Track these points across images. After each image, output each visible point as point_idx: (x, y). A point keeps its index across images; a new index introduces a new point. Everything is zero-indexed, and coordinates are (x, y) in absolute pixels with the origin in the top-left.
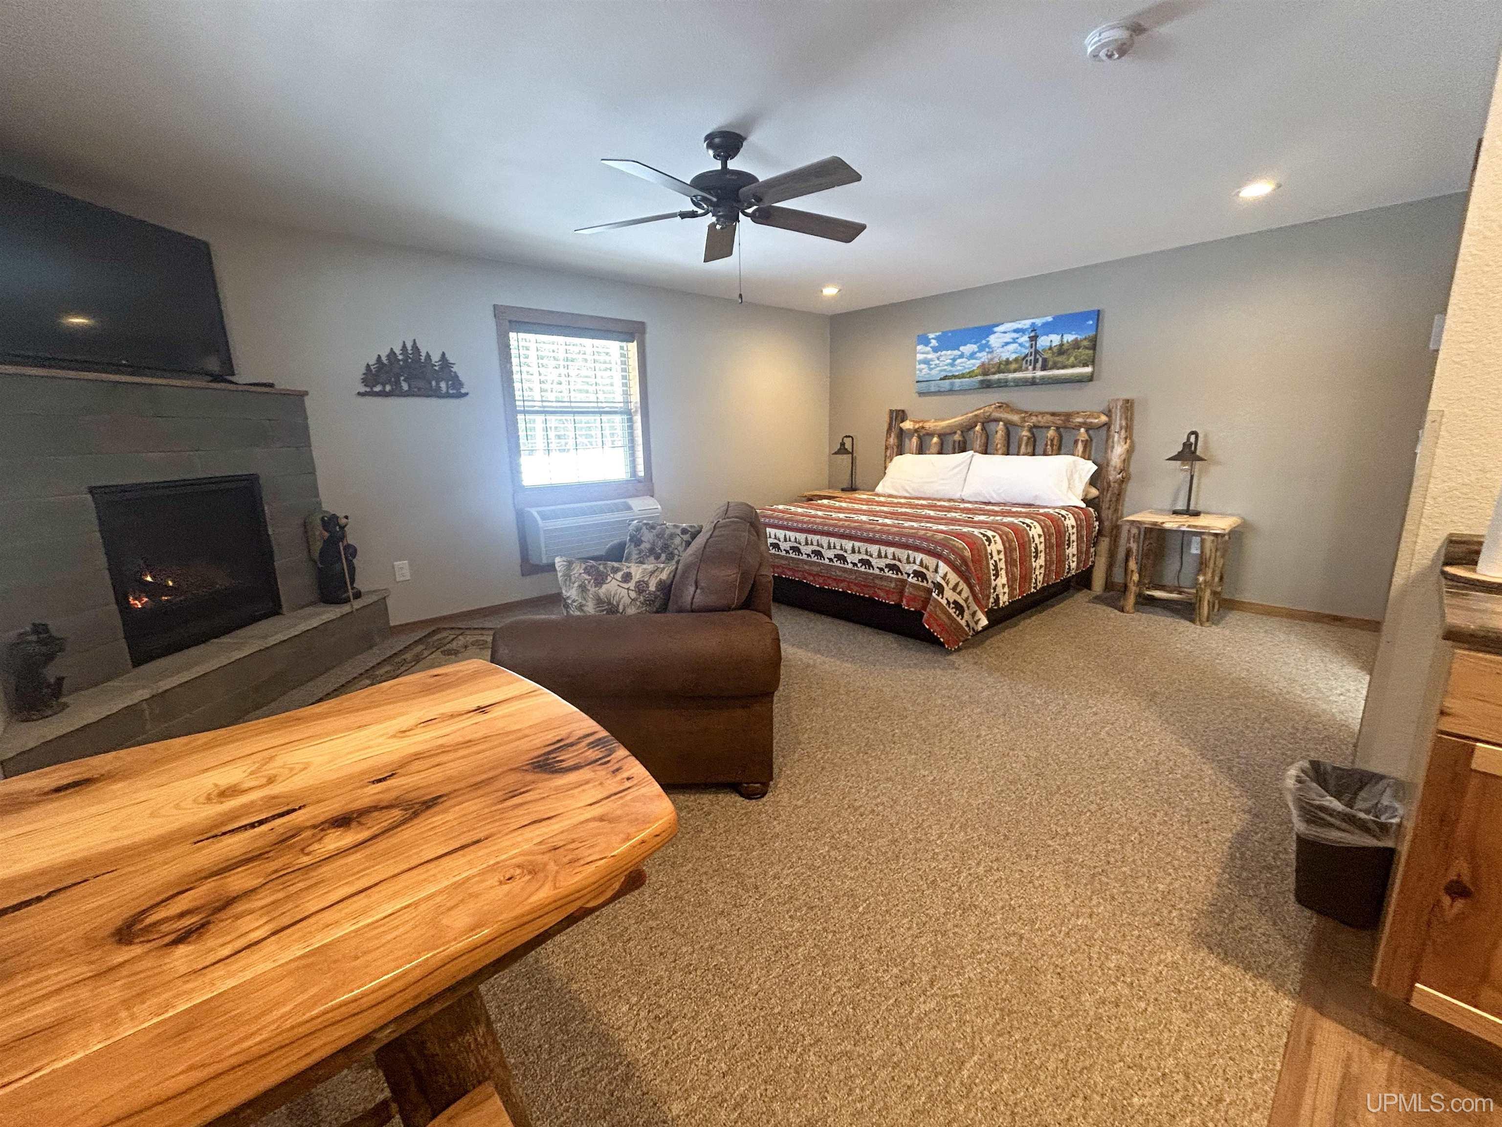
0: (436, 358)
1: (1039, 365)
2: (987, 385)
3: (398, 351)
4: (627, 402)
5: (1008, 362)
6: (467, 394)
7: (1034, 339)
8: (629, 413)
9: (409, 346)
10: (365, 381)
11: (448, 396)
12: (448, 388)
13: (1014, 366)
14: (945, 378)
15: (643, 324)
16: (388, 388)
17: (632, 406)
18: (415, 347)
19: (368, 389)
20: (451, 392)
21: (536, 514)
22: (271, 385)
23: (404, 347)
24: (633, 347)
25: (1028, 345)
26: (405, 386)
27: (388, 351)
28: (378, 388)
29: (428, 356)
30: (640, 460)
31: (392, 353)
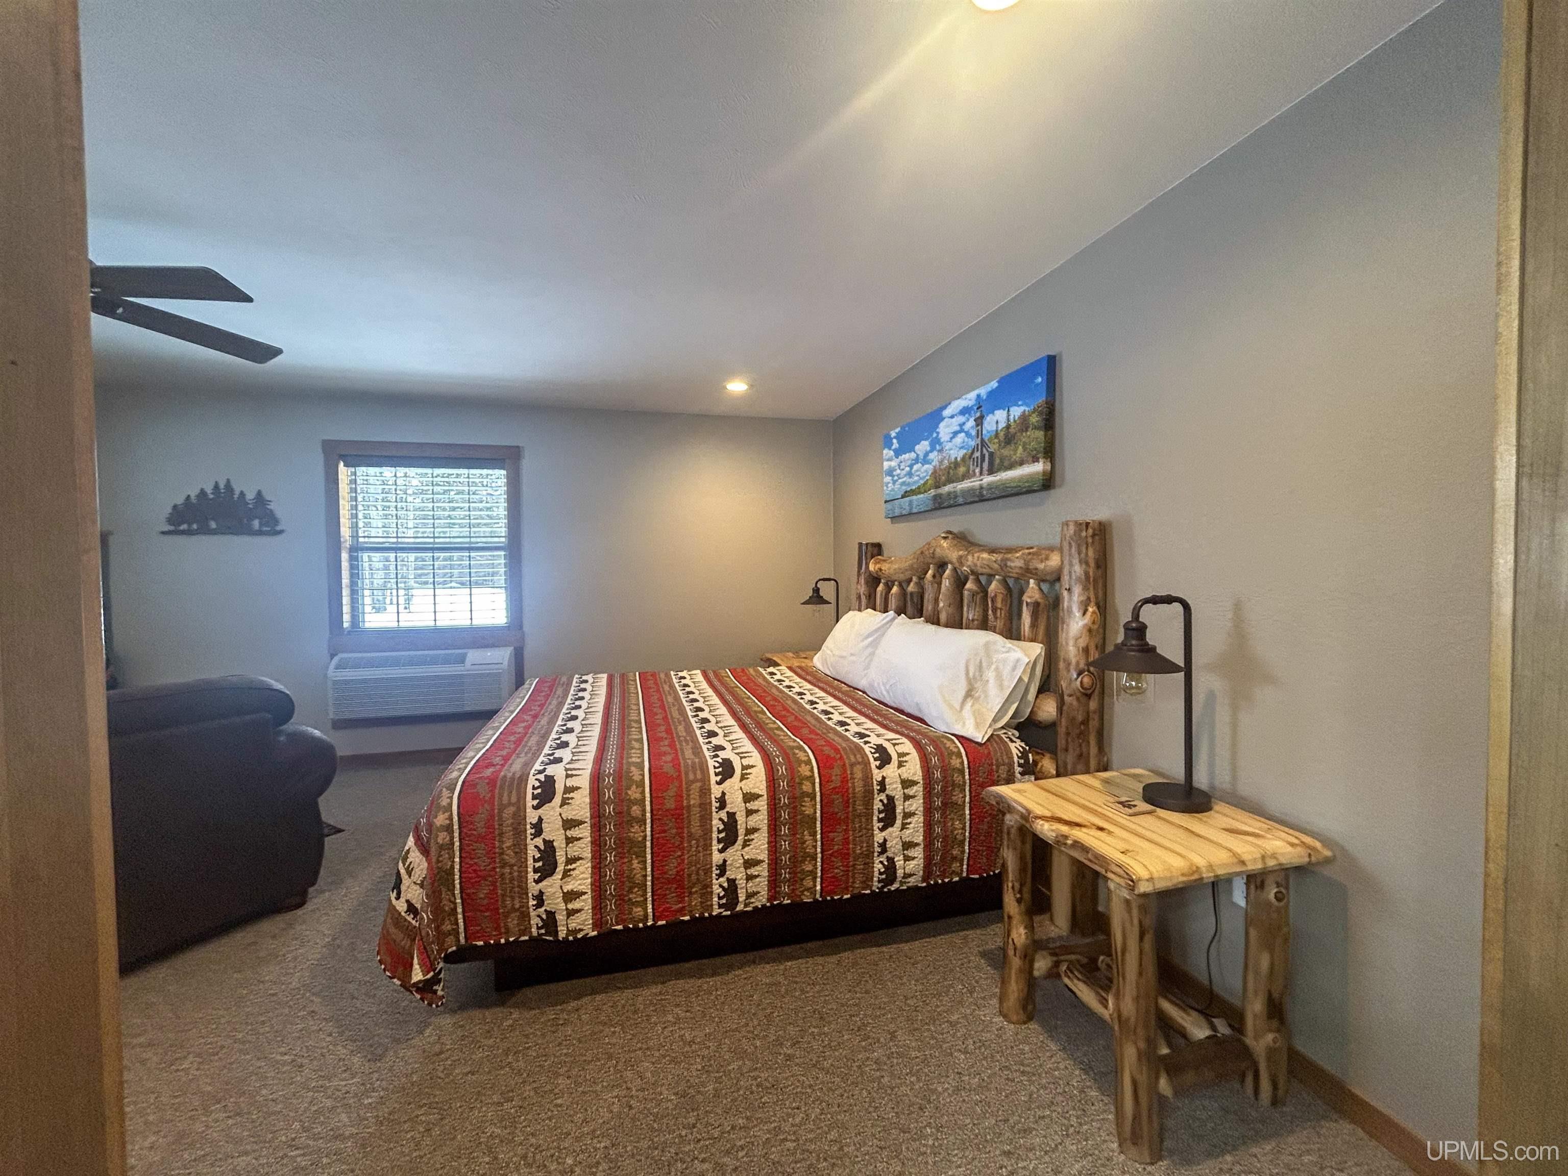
0: (250, 496)
1: (986, 465)
2: (940, 505)
3: (209, 491)
5: (956, 464)
6: (281, 532)
7: (979, 421)
9: (222, 486)
10: (170, 521)
11: (260, 533)
12: (261, 524)
13: (962, 470)
14: (906, 495)
15: (518, 447)
16: (195, 526)
18: (228, 485)
19: (172, 528)
20: (265, 529)
23: (216, 487)
24: (501, 475)
25: (974, 433)
26: (213, 525)
27: (197, 491)
28: (184, 527)
29: (242, 494)
31: (203, 493)
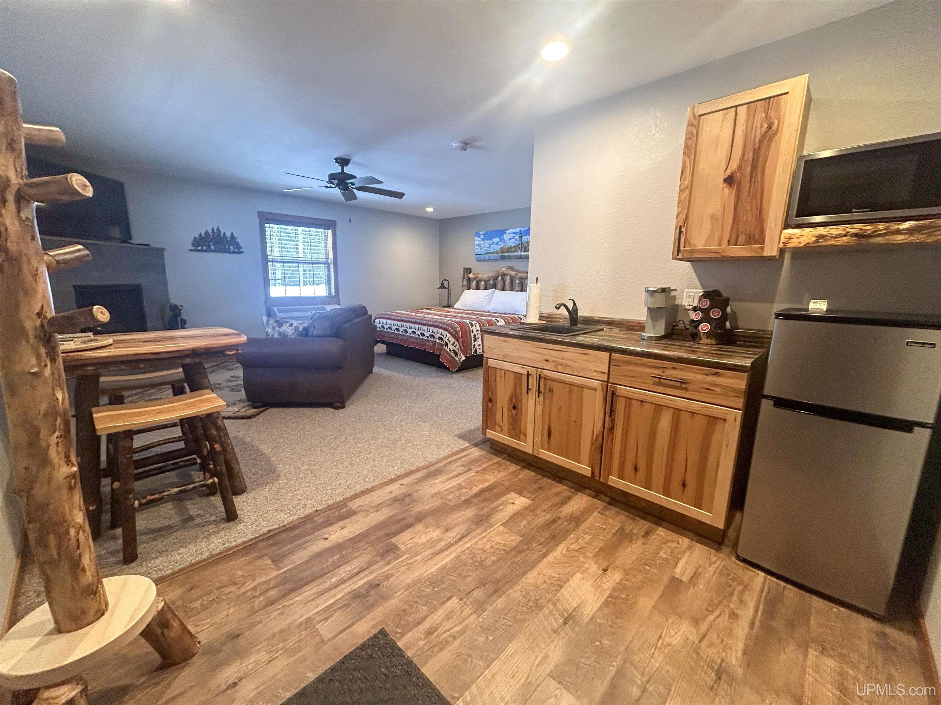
0: (228, 235)
1: (523, 250)
2: (503, 258)
3: (210, 231)
4: (327, 259)
5: (511, 247)
6: (243, 252)
7: (521, 237)
8: (327, 263)
9: (215, 229)
10: (193, 245)
11: (233, 252)
12: (234, 249)
13: (513, 249)
14: (487, 253)
15: (335, 221)
16: (204, 248)
17: (329, 261)
18: (218, 230)
19: (194, 248)
20: (235, 251)
21: (276, 310)
22: (148, 245)
23: (213, 229)
24: (330, 232)
25: (518, 240)
26: (213, 248)
27: (205, 231)
28: (199, 248)
29: (224, 234)
30: (333, 287)
31: (207, 232)
